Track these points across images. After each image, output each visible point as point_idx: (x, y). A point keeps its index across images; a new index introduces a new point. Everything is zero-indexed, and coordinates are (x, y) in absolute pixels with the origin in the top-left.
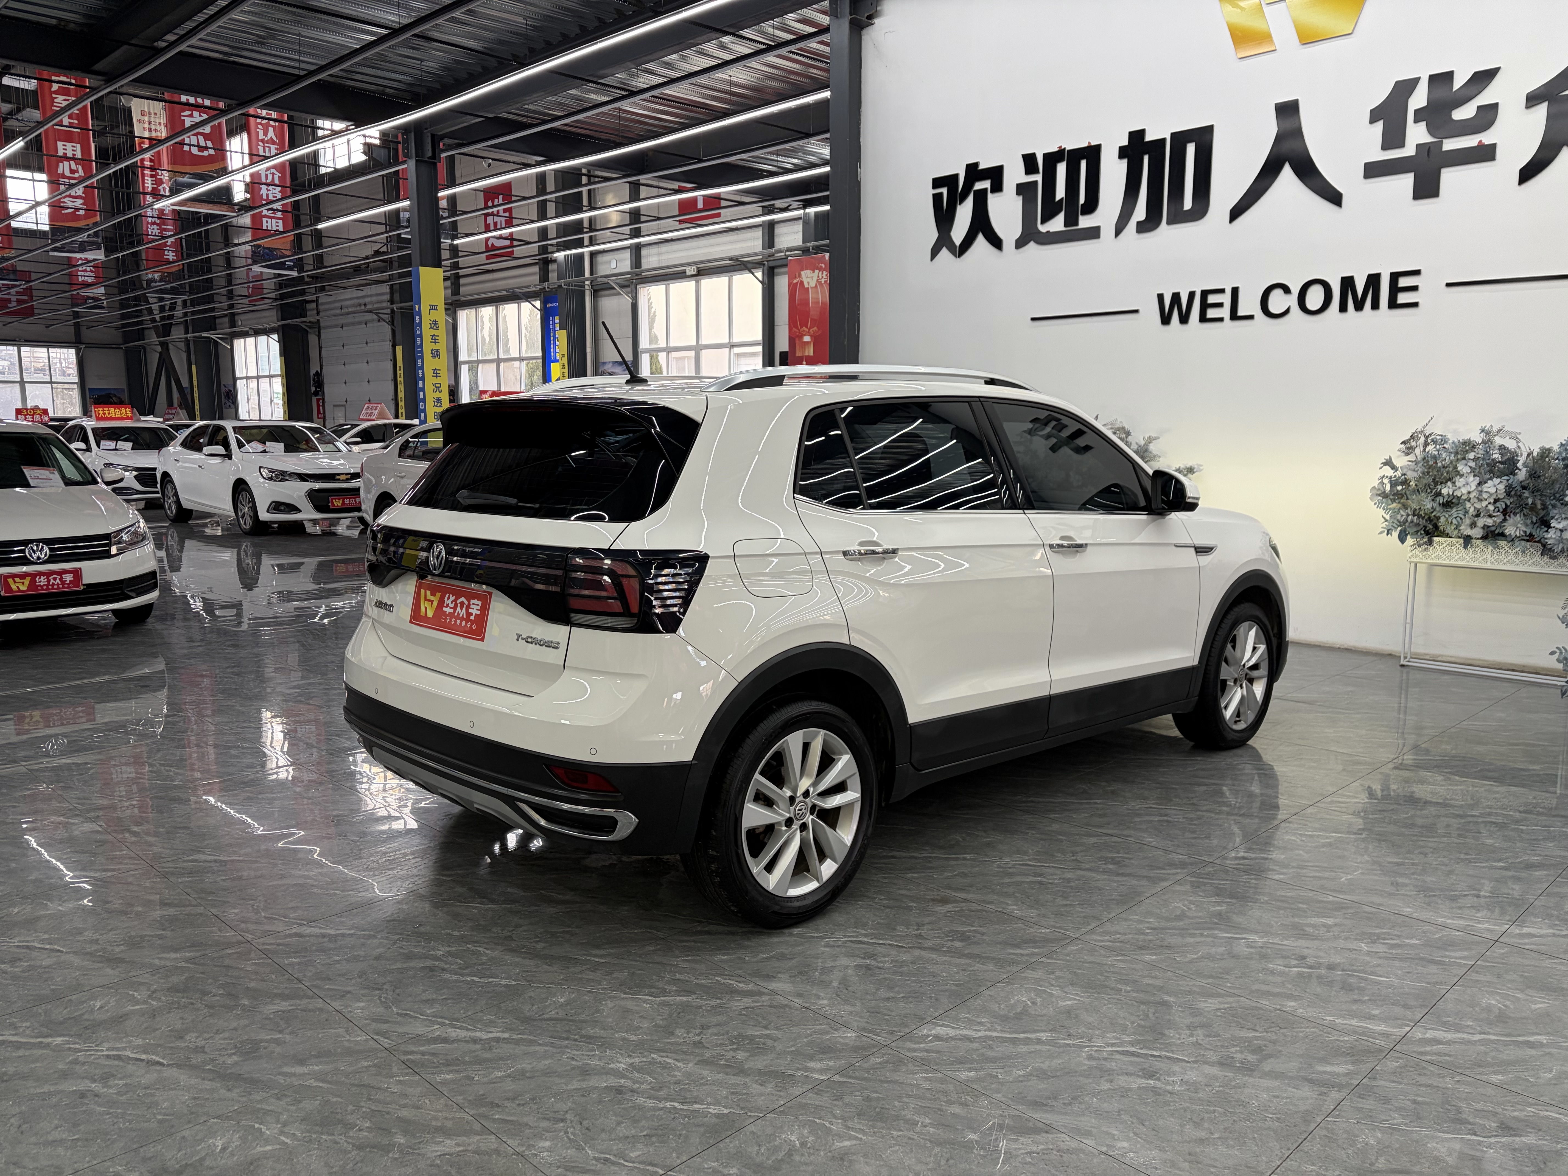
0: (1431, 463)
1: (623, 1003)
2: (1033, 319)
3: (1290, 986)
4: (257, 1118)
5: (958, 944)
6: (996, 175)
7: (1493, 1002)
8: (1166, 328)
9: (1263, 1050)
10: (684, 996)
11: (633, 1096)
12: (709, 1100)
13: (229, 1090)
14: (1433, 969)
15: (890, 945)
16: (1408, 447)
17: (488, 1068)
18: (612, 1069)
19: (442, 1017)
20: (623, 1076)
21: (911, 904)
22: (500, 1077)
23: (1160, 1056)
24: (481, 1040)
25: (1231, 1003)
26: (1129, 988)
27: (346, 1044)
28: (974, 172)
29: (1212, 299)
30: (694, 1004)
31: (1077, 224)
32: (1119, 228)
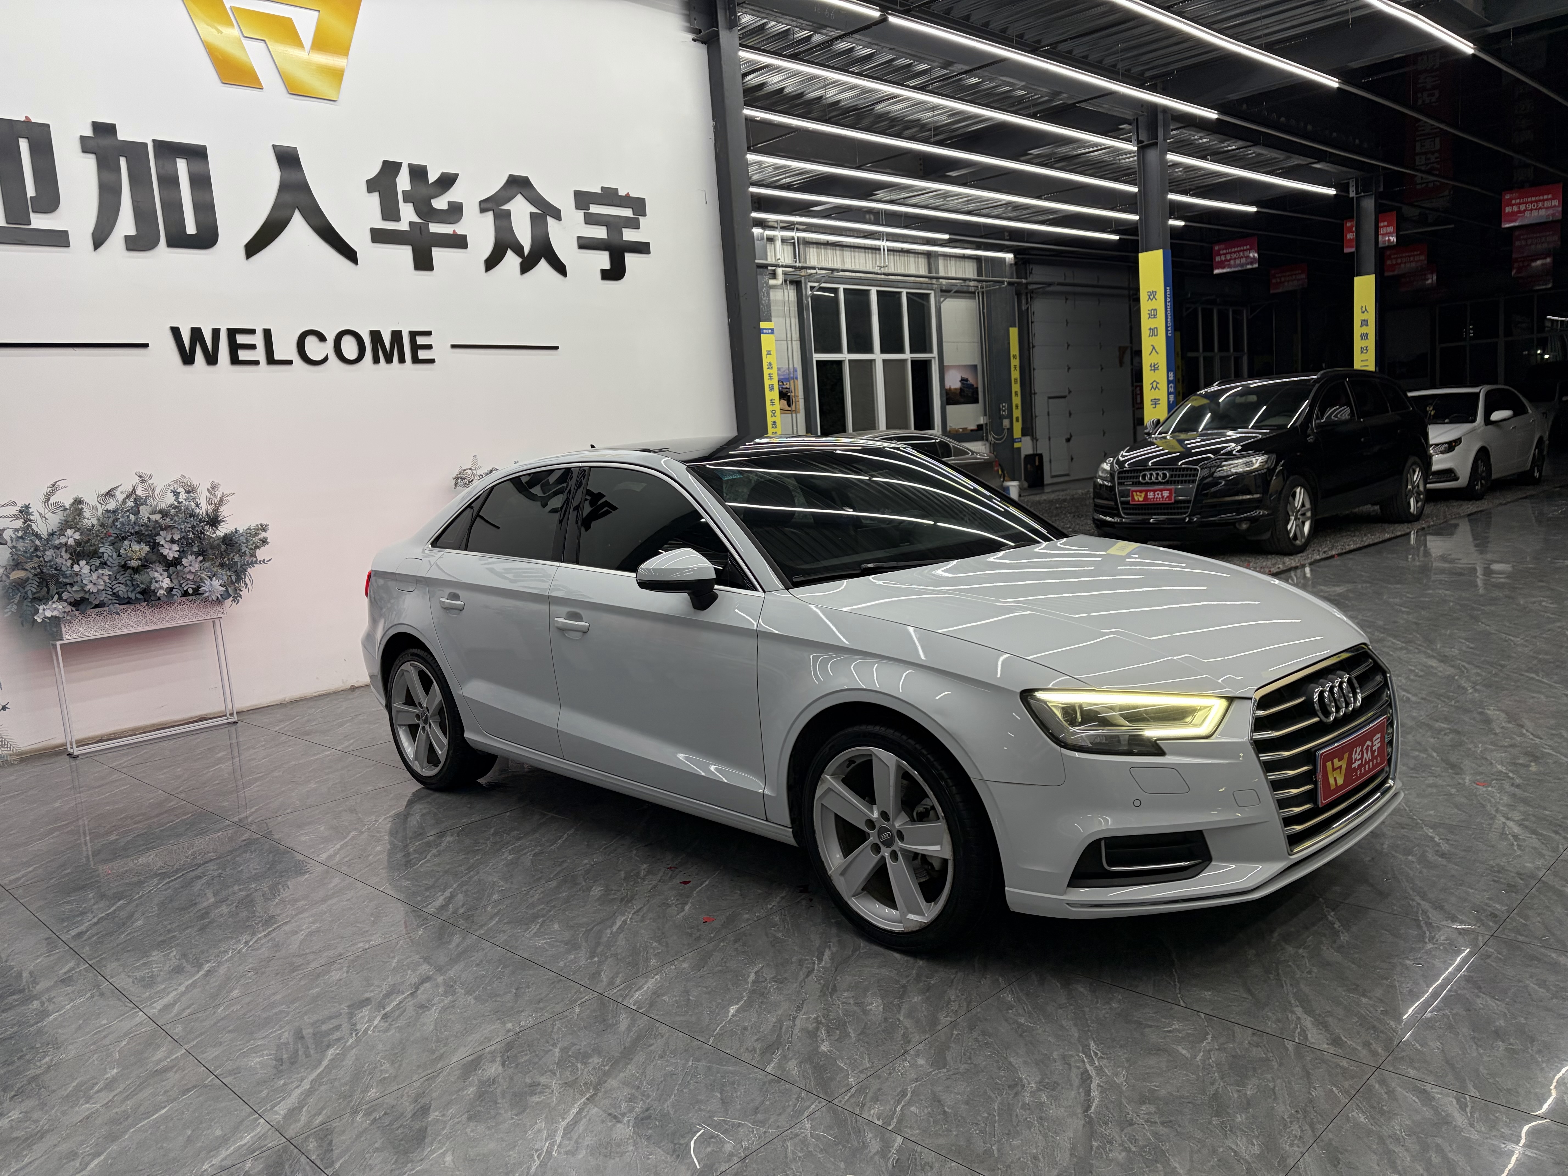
8: (188, 368)
29: (241, 339)
31: (27, 221)
32: (99, 240)
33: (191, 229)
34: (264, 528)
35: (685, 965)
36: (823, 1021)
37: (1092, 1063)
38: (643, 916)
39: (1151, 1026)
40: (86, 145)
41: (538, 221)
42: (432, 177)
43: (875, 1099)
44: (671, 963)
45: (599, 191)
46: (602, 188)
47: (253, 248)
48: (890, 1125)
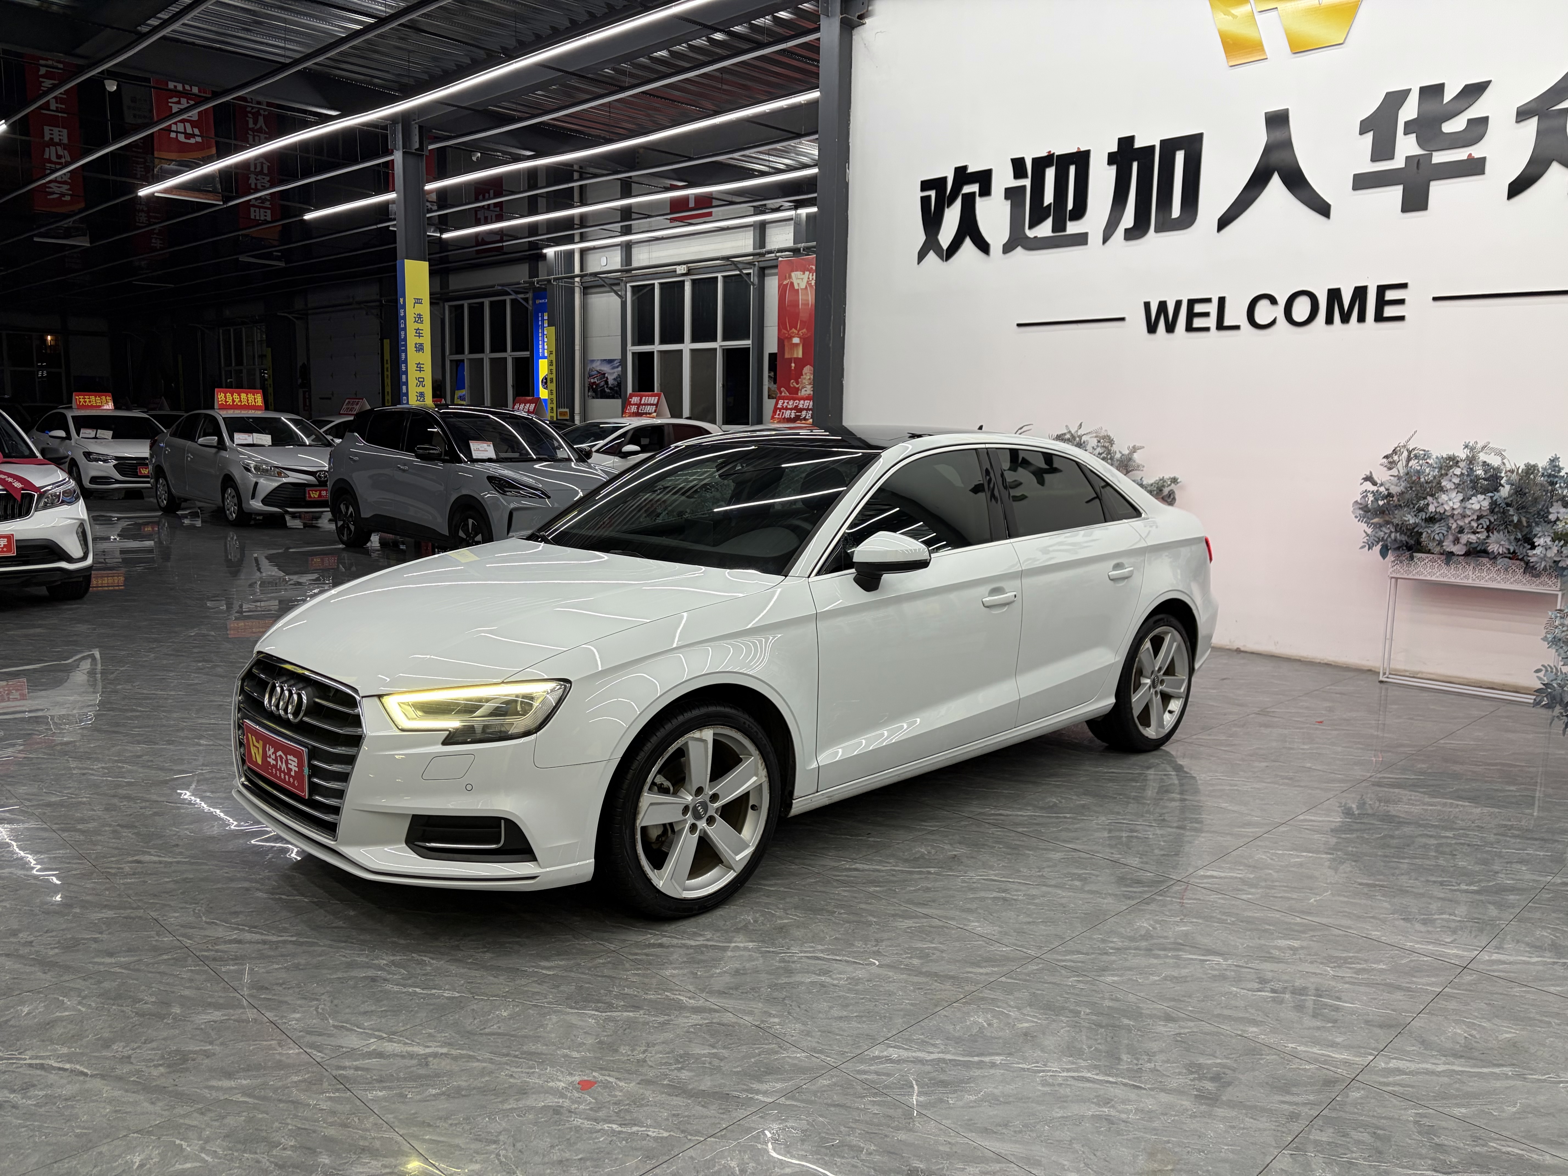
0: (1414, 478)
1: (568, 1018)
2: (1019, 325)
3: (1253, 1011)
4: (179, 1133)
5: (916, 962)
6: (984, 179)
7: (1459, 1031)
8: (1152, 336)
9: (1222, 1078)
10: (632, 1011)
11: (571, 1117)
12: (649, 1122)
13: (153, 1103)
14: (1399, 995)
15: (847, 961)
16: (1390, 461)
17: (422, 1085)
18: (551, 1088)
19: (379, 1031)
20: (562, 1096)
21: (870, 918)
22: (434, 1095)
23: (1116, 1083)
24: (418, 1055)
25: (1191, 1028)
26: (1088, 1011)
27: (278, 1057)
28: (962, 175)
29: (1199, 308)
30: (641, 1020)
31: (1064, 230)
32: (1107, 235)
33: (1176, 212)
40: (1112, 159)
42: (1449, 95)
47: (1226, 221)
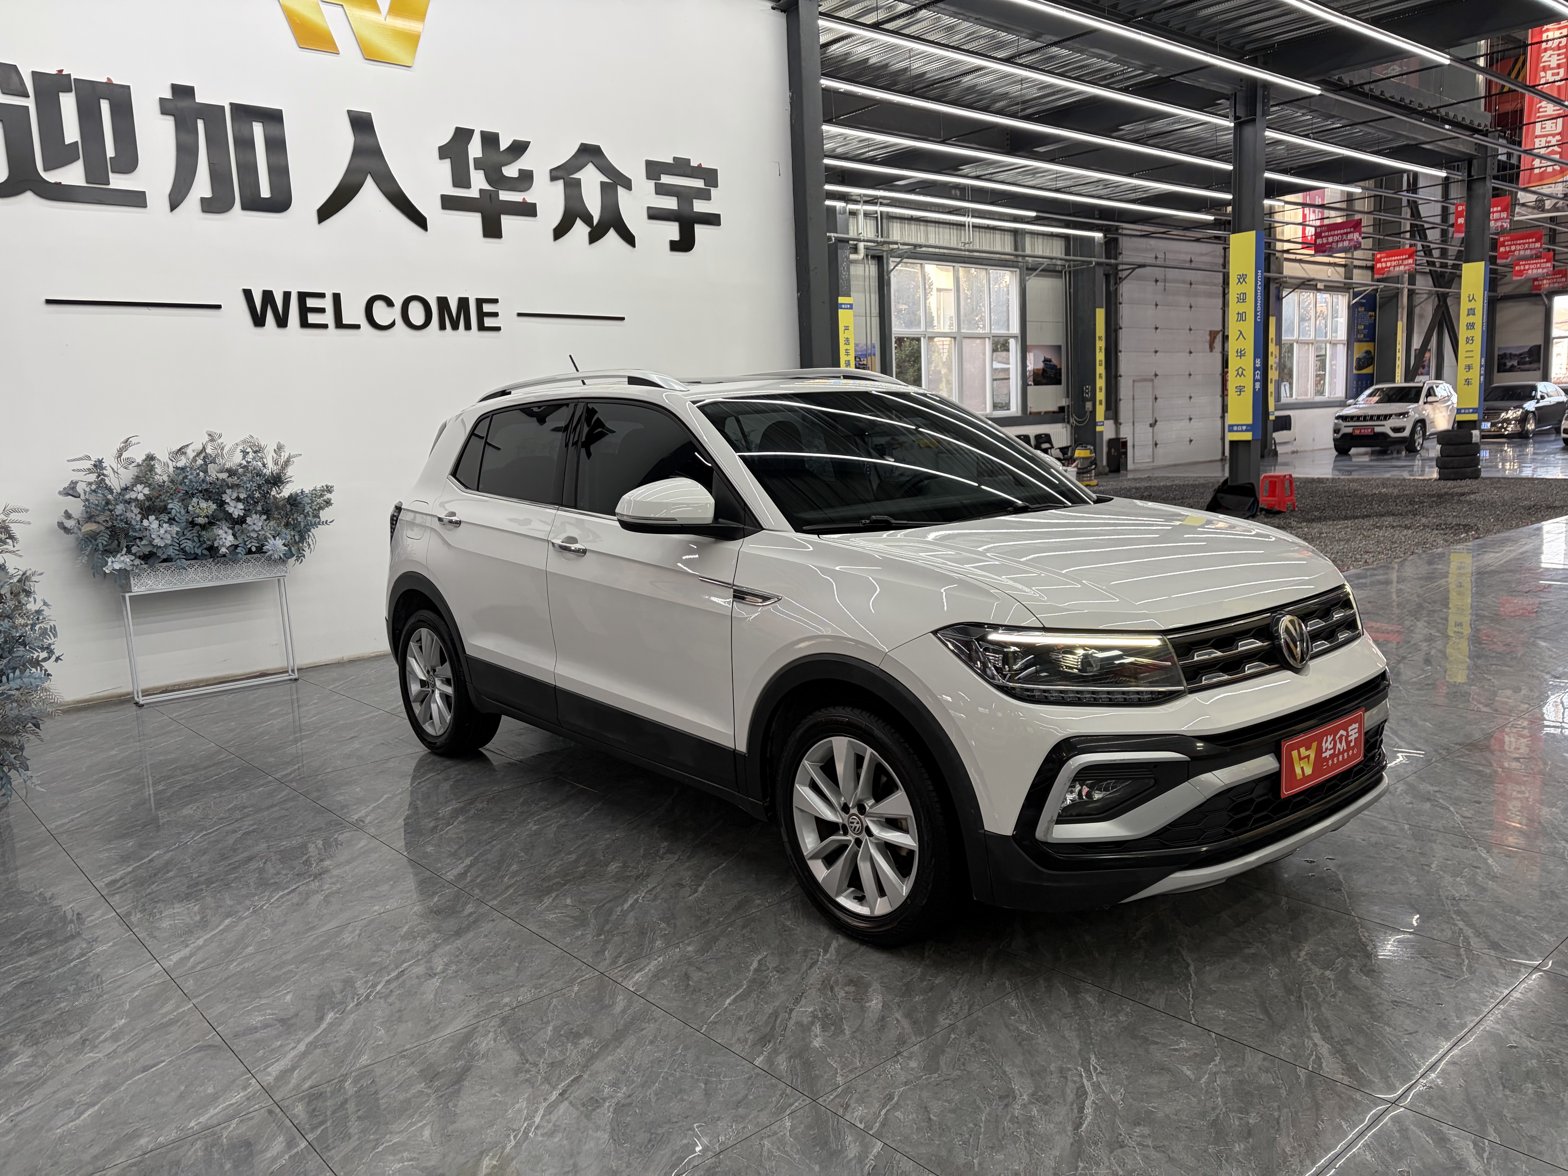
2: (48, 300)
8: (259, 330)
29: (311, 303)
31: (106, 182)
32: (175, 201)
33: (265, 192)
34: (329, 489)
35: (690, 948)
36: (820, 1015)
37: (1090, 1078)
38: (655, 896)
39: (1157, 1043)
40: (165, 107)
41: (608, 191)
42: (504, 144)
43: (861, 1101)
44: (677, 945)
45: (671, 161)
46: (675, 158)
47: (326, 212)
48: (871, 1129)
